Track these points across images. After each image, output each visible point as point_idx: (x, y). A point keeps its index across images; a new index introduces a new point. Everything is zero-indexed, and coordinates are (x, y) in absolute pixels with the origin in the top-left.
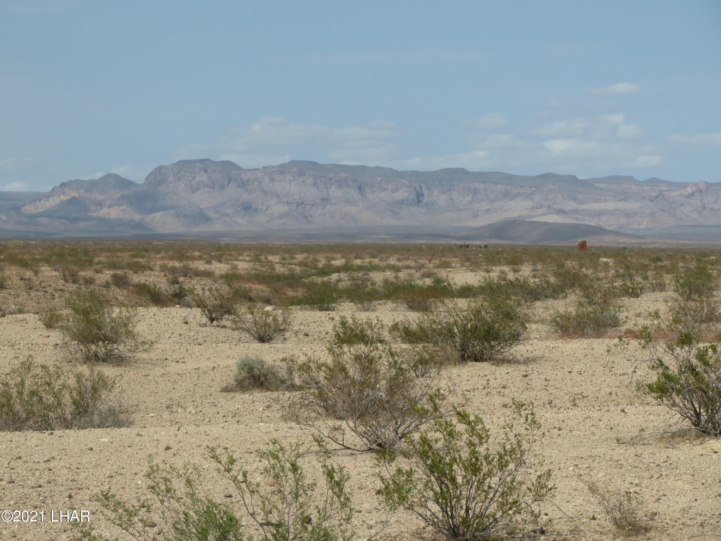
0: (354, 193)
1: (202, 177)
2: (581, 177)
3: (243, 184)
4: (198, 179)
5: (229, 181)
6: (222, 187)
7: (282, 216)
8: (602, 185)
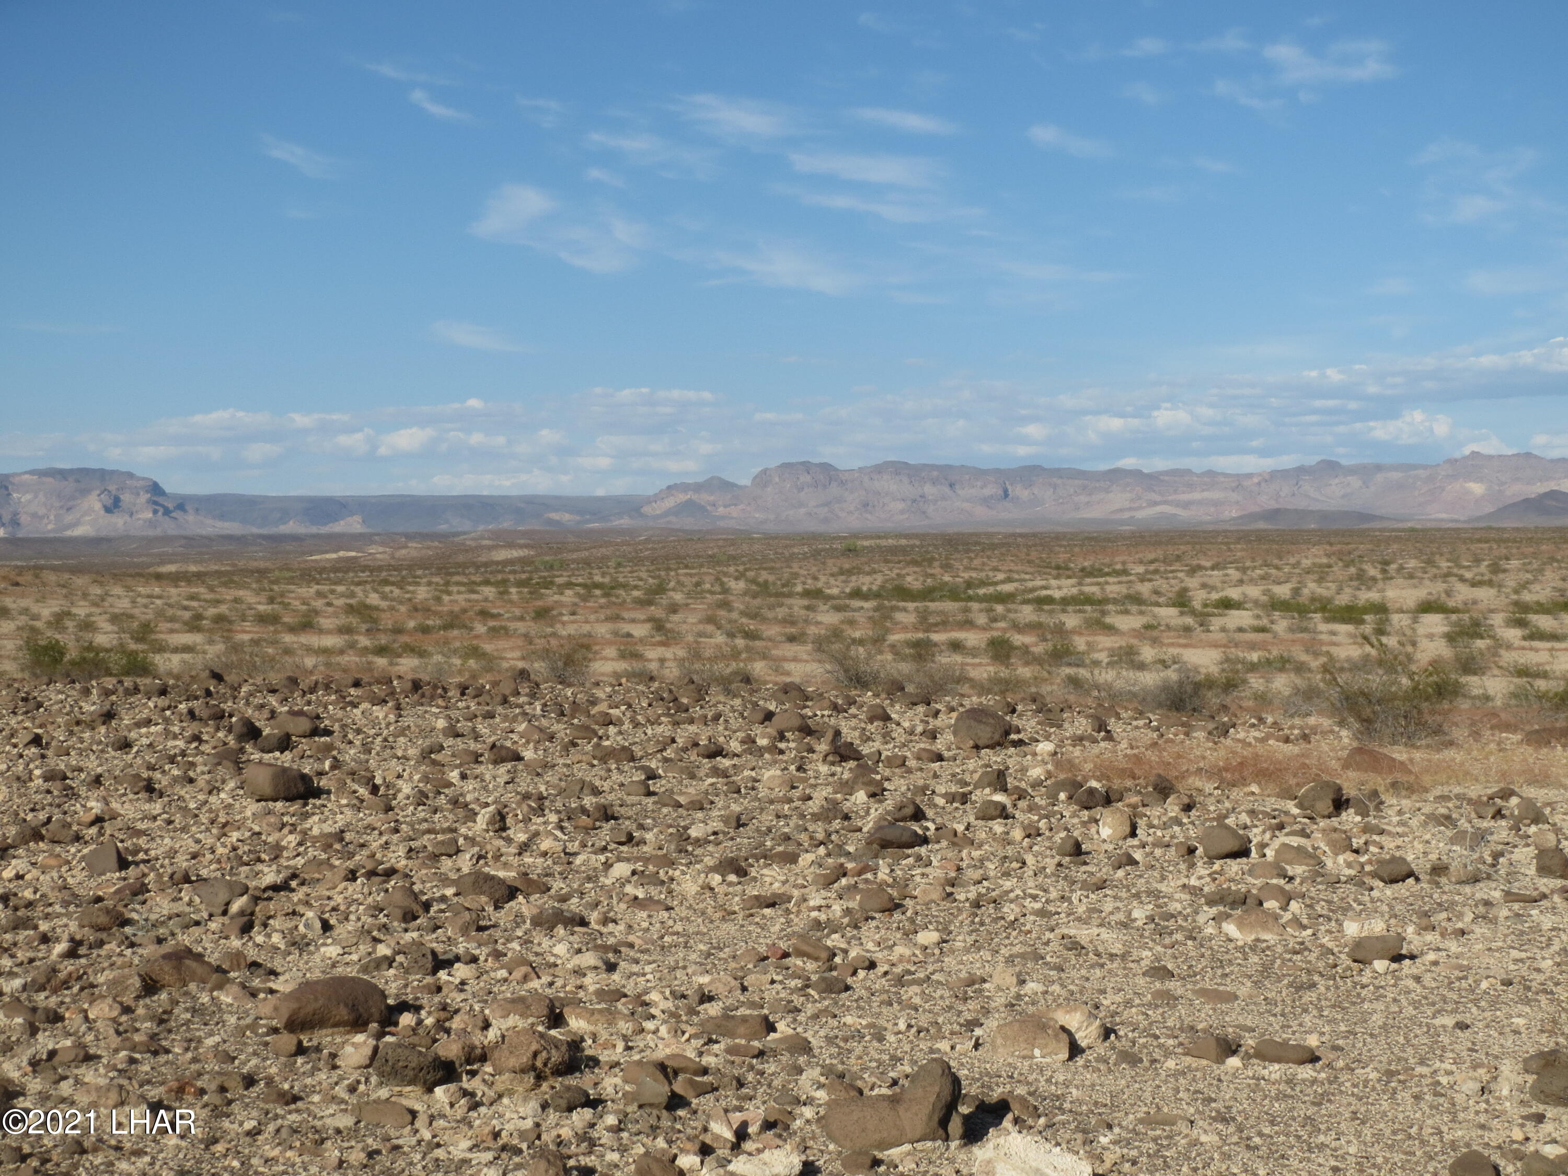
0: (947, 490)
1: (805, 478)
2: (1146, 471)
3: (842, 483)
4: (802, 479)
5: (831, 480)
6: (825, 487)
7: (902, 512)
8: (1166, 478)
